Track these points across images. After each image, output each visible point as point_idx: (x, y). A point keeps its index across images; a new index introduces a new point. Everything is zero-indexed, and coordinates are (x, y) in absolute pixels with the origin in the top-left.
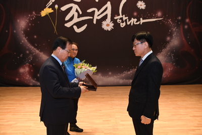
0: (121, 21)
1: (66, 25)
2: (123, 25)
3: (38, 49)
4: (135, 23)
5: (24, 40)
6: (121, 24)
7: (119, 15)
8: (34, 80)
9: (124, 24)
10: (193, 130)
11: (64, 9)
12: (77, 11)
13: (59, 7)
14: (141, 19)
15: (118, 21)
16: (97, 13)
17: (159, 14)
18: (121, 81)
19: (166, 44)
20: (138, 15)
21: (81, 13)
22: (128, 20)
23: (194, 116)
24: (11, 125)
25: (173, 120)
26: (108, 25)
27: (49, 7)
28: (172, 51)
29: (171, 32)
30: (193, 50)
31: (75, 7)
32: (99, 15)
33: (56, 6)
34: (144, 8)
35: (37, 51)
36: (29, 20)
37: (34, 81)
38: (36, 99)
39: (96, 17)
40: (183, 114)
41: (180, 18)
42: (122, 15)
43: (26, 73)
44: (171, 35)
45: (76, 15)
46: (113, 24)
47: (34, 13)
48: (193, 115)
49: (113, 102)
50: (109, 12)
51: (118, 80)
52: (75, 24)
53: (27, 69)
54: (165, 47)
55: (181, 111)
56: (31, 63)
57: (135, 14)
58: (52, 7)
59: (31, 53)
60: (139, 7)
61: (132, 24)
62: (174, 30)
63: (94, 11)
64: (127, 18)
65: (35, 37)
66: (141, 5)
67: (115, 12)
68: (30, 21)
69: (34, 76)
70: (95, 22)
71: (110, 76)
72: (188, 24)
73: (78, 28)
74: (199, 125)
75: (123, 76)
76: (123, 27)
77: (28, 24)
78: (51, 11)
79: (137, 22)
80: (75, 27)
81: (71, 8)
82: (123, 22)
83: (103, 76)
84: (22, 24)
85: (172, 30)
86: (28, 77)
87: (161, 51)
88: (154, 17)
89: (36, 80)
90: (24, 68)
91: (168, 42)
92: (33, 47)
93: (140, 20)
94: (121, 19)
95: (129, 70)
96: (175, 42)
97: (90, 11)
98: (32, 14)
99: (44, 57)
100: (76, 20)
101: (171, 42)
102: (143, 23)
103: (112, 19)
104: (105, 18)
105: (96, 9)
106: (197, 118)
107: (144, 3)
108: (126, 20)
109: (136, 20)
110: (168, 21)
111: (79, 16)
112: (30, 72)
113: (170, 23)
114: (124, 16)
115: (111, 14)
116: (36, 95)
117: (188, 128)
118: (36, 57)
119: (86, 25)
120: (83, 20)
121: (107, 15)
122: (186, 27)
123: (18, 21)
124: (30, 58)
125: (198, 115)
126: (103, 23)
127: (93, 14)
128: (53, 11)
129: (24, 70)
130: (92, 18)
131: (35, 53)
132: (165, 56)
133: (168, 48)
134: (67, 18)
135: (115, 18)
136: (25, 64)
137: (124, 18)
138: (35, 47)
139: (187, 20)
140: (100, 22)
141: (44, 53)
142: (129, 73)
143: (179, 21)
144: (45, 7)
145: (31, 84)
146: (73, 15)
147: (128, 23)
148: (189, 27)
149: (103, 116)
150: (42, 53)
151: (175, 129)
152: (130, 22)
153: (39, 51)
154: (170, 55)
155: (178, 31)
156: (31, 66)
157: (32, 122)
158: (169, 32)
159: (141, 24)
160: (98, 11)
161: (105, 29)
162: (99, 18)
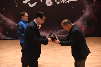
1: (23, 2)
4: (65, 2)
6: (57, 2)
8: (4, 36)
9: (59, 2)
19: (82, 14)
25: (93, 59)
26: (49, 3)
28: (85, 19)
30: (96, 18)
35: (6, 18)
40: (97, 55)
44: (85, 9)
46: (52, 2)
49: (54, 48)
52: (29, 2)
54: (81, 16)
55: (95, 53)
56: (2, 25)
59: (1, 19)
61: (63, 3)
62: (87, 6)
65: (4, 9)
69: (4, 33)
70: (41, 1)
72: (95, 3)
73: (31, 4)
75: (58, 33)
76: (58, 4)
79: (66, 1)
80: (29, 4)
83: (46, 33)
85: (86, 7)
87: (80, 19)
91: (83, 13)
92: (2, 16)
95: (62, 30)
96: (87, 13)
99: (10, 22)
101: (85, 13)
102: (70, 2)
110: (84, 1)
112: (1, 31)
113: (85, 2)
116: (6, 45)
118: (5, 22)
119: (36, 3)
122: (94, 5)
124: (1, 22)
126: (47, 1)
131: (4, 19)
132: (81, 21)
133: (83, 17)
138: (4, 15)
139: (94, 1)
140: (44, 1)
142: (61, 31)
143: (90, 1)
145: (2, 38)
147: (61, 2)
149: (50, 58)
150: (9, 19)
151: (96, 65)
152: (62, 1)
153: (7, 18)
154: (84, 20)
155: (89, 7)
156: (2, 27)
157: (5, 64)
158: (84, 8)
159: (69, 2)
161: (48, 5)
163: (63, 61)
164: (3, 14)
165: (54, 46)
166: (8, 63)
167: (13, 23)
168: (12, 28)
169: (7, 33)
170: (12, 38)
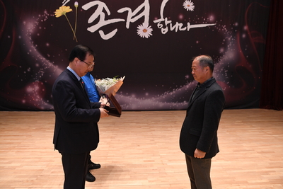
0: (162, 25)
1: (89, 29)
2: (164, 31)
3: (51, 61)
4: (181, 29)
5: (33, 49)
6: (163, 30)
7: (160, 18)
8: (46, 102)
9: (166, 30)
10: (267, 173)
11: (86, 7)
12: (104, 11)
13: (80, 5)
14: (189, 24)
15: (158, 25)
16: (131, 14)
17: (212, 18)
18: (161, 105)
19: (219, 57)
20: (184, 18)
21: (109, 13)
23: (262, 152)
24: (14, 168)
26: (145, 31)
27: (66, 5)
28: (225, 67)
29: (225, 42)
30: (250, 66)
31: (102, 5)
32: (133, 17)
33: (76, 4)
34: (192, 9)
35: (50, 64)
36: (39, 21)
37: (46, 104)
39: (129, 20)
40: (247, 149)
41: (236, 24)
42: (164, 18)
43: (35, 92)
44: (225, 47)
45: (103, 16)
46: (151, 30)
47: (45, 12)
48: (260, 151)
49: (154, 133)
50: (146, 13)
51: (157, 103)
52: (100, 29)
53: (37, 88)
54: (217, 61)
55: (244, 145)
56: (42, 80)
57: (181, 17)
58: (71, 4)
59: (42, 66)
60: (186, 7)
61: (176, 31)
62: (229, 39)
63: (127, 11)
64: (170, 21)
65: (48, 45)
66: (189, 6)
67: (154, 13)
68: (41, 24)
69: (46, 96)
70: (128, 26)
71: (146, 98)
72: (246, 32)
73: (105, 34)
74: (272, 165)
75: (164, 97)
76: (164, 33)
77: (37, 27)
78: (68, 9)
79: (182, 27)
80: (101, 33)
81: (96, 7)
82: (164, 27)
83: (137, 98)
84: (30, 26)
85: (226, 40)
86: (38, 99)
88: (205, 21)
89: (49, 103)
90: (33, 86)
91: (222, 55)
92: (44, 59)
93: (187, 26)
94: (163, 23)
95: (172, 91)
96: (229, 55)
97: (121, 11)
98: (43, 14)
99: (58, 71)
100: (103, 23)
101: (225, 54)
102: (190, 29)
103: (151, 23)
104: (141, 21)
105: (129, 9)
106: (267, 155)
107: (192, 4)
108: (169, 25)
109: (181, 25)
110: (222, 28)
111: (107, 18)
112: (40, 92)
113: (225, 30)
114: (166, 19)
115: (150, 17)
117: (260, 170)
118: (48, 72)
119: (116, 30)
120: (111, 24)
121: (144, 17)
122: (244, 36)
123: (25, 23)
124: (41, 73)
125: (267, 150)
126: (139, 27)
127: (125, 15)
128: (71, 10)
129: (33, 89)
130: (124, 20)
131: (48, 66)
132: (217, 73)
133: (221, 62)
134: (91, 20)
135: (155, 22)
136: (34, 81)
137: (167, 22)
138: (47, 58)
139: (246, 28)
140: (134, 26)
141: (60, 67)
142: (171, 93)
143: (235, 28)
144: (61, 5)
145: (42, 108)
146: (99, 16)
147: (172, 29)
148: (247, 36)
149: (143, 154)
150: (57, 66)
151: (243, 171)
152: (174, 27)
153: (53, 64)
154: (224, 71)
155: (233, 41)
156: (42, 84)
157: (44, 163)
159: (188, 30)
160: (132, 12)
161: (141, 36)
162: (134, 20)
163: (170, 161)
164: (45, 56)
165: (152, 127)
166: (51, 161)
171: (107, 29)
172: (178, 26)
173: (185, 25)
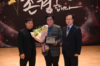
0: (57, 8)
1: (24, 10)
3: (6, 25)
4: (66, 9)
6: (57, 10)
7: (56, 4)
8: (4, 43)
9: (59, 10)
12: (31, 2)
14: (69, 7)
15: (56, 8)
16: (43, 3)
17: (80, 4)
19: (85, 22)
20: (67, 4)
21: (33, 3)
22: (61, 7)
26: (49, 10)
29: (87, 15)
32: (44, 4)
35: (6, 26)
36: (1, 7)
38: (4, 55)
39: (42, 6)
41: (92, 6)
42: (58, 4)
44: (87, 16)
45: (30, 4)
46: (52, 10)
47: (4, 2)
52: (29, 10)
54: (84, 23)
56: (2, 33)
57: (66, 4)
59: (2, 27)
61: (64, 10)
62: (89, 13)
63: (41, 2)
64: (61, 6)
65: (5, 17)
67: (53, 2)
69: (4, 41)
70: (41, 9)
72: (97, 9)
73: (31, 12)
76: (58, 11)
78: (14, 1)
79: (67, 8)
80: (30, 11)
82: (58, 8)
85: (88, 13)
87: (82, 26)
88: (77, 5)
89: (5, 44)
91: (86, 20)
92: (3, 24)
93: (69, 8)
94: (58, 7)
96: (90, 20)
97: (38, 2)
98: (3, 3)
99: (11, 30)
100: (30, 7)
101: (87, 20)
103: (52, 7)
104: (48, 6)
108: (60, 8)
109: (66, 7)
111: (32, 5)
112: (1, 39)
113: (87, 9)
114: (59, 5)
115: (51, 4)
118: (5, 29)
119: (36, 10)
120: (34, 7)
121: (49, 4)
122: (96, 11)
126: (47, 9)
127: (40, 3)
128: (16, 1)
130: (40, 6)
131: (5, 27)
132: (84, 29)
133: (86, 24)
134: (25, 6)
135: (54, 6)
137: (59, 6)
138: (5, 23)
139: (97, 7)
140: (45, 8)
141: (10, 27)
143: (92, 8)
145: (2, 46)
146: (29, 4)
147: (62, 9)
148: (98, 11)
150: (9, 27)
153: (8, 26)
155: (91, 14)
156: (2, 35)
158: (86, 14)
159: (69, 9)
160: (44, 2)
161: (48, 13)
162: (44, 6)
164: (3, 22)
167: (13, 30)
168: (12, 35)
169: (7, 41)
170: (12, 45)
171: (32, 10)
172: (65, 8)
173: (68, 7)
